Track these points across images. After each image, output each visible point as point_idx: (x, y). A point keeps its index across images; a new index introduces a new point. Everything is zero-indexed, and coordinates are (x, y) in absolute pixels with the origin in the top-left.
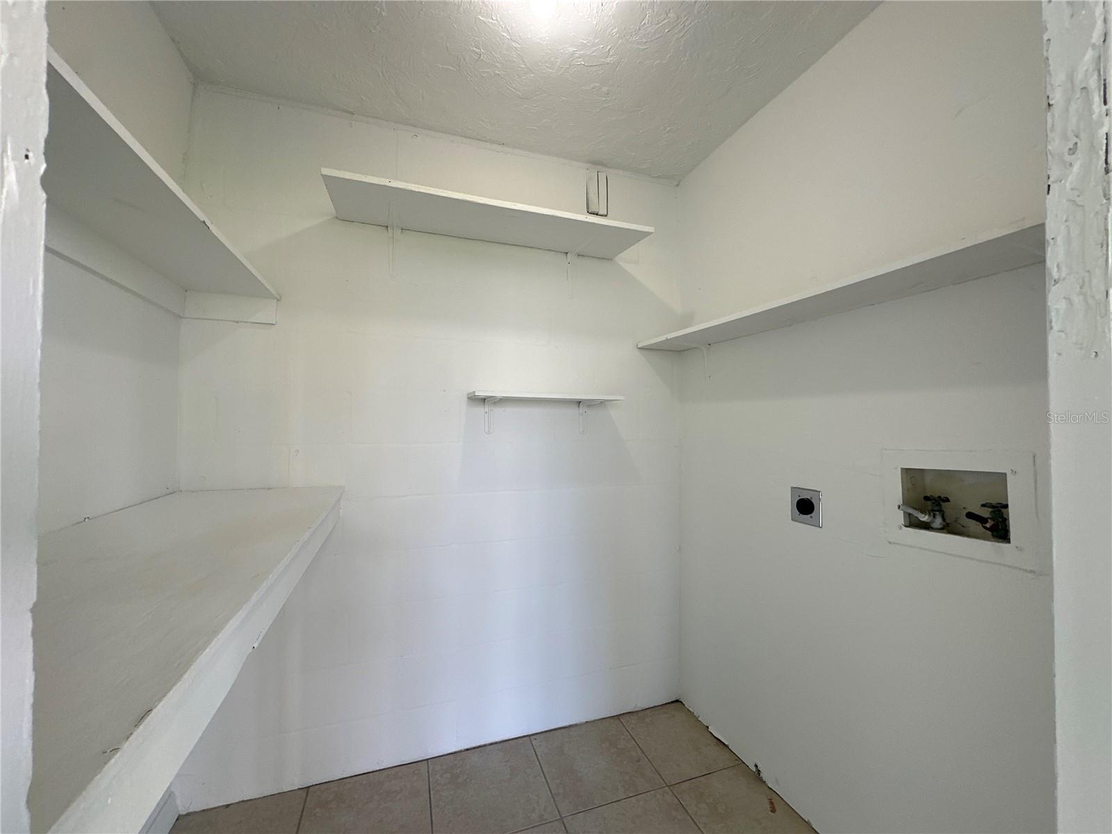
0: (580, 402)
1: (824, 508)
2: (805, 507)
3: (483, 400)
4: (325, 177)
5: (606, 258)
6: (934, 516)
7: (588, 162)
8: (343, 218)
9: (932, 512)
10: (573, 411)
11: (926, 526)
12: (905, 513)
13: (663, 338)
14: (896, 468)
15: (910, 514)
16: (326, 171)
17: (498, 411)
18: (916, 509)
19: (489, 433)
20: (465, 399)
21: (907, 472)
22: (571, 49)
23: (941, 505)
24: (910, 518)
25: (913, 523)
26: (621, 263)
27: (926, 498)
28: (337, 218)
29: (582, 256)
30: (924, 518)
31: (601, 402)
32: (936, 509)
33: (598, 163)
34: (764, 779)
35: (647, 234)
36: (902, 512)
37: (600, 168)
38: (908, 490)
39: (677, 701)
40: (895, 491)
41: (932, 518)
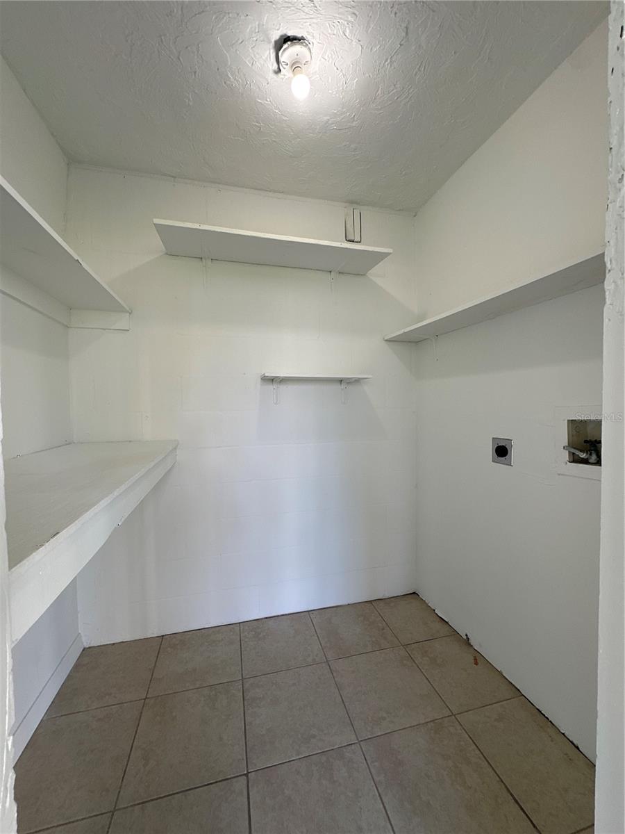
0: (341, 381)
1: (514, 453)
2: (502, 451)
3: (272, 380)
4: (156, 225)
5: (360, 274)
6: (591, 454)
7: (345, 202)
8: (170, 254)
9: (589, 452)
10: (337, 387)
11: (585, 461)
12: (569, 452)
13: (401, 332)
14: (564, 420)
15: (574, 454)
16: (157, 221)
17: (284, 388)
18: (577, 449)
19: (276, 404)
20: (260, 380)
21: (572, 423)
22: (326, 118)
23: (596, 446)
24: (573, 457)
25: (575, 460)
26: (371, 277)
27: (586, 442)
28: (167, 254)
29: (342, 273)
30: (583, 456)
31: (356, 380)
32: (592, 448)
33: (353, 203)
34: (472, 644)
35: (388, 254)
36: (567, 452)
37: (355, 206)
38: (573, 436)
39: (414, 593)
40: (562, 436)
41: (588, 455)
